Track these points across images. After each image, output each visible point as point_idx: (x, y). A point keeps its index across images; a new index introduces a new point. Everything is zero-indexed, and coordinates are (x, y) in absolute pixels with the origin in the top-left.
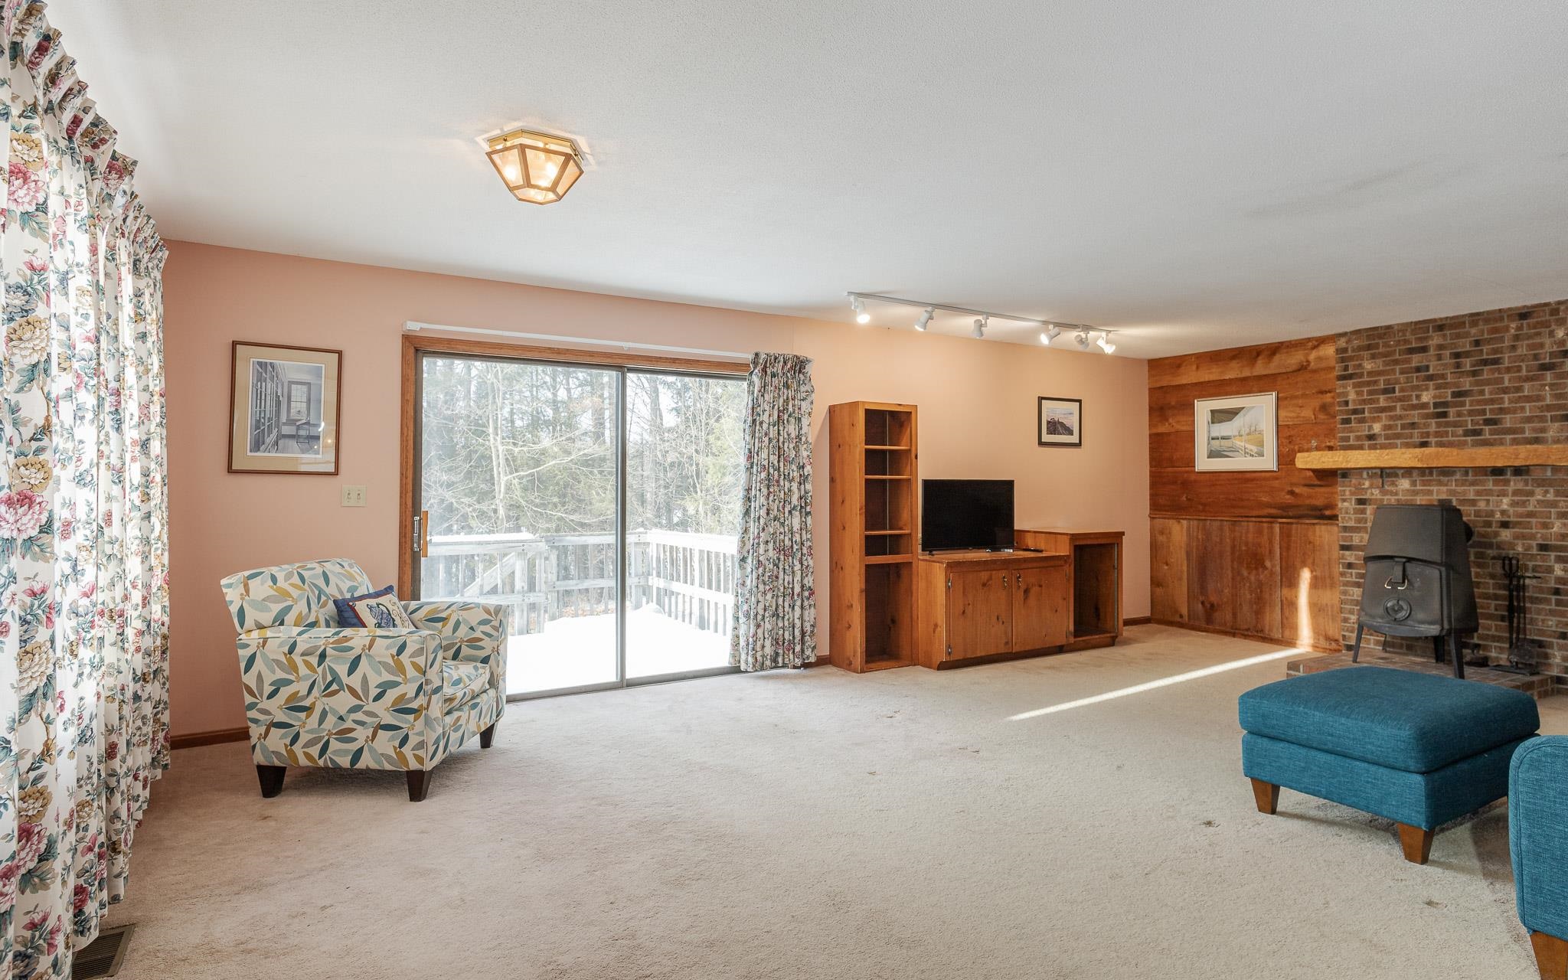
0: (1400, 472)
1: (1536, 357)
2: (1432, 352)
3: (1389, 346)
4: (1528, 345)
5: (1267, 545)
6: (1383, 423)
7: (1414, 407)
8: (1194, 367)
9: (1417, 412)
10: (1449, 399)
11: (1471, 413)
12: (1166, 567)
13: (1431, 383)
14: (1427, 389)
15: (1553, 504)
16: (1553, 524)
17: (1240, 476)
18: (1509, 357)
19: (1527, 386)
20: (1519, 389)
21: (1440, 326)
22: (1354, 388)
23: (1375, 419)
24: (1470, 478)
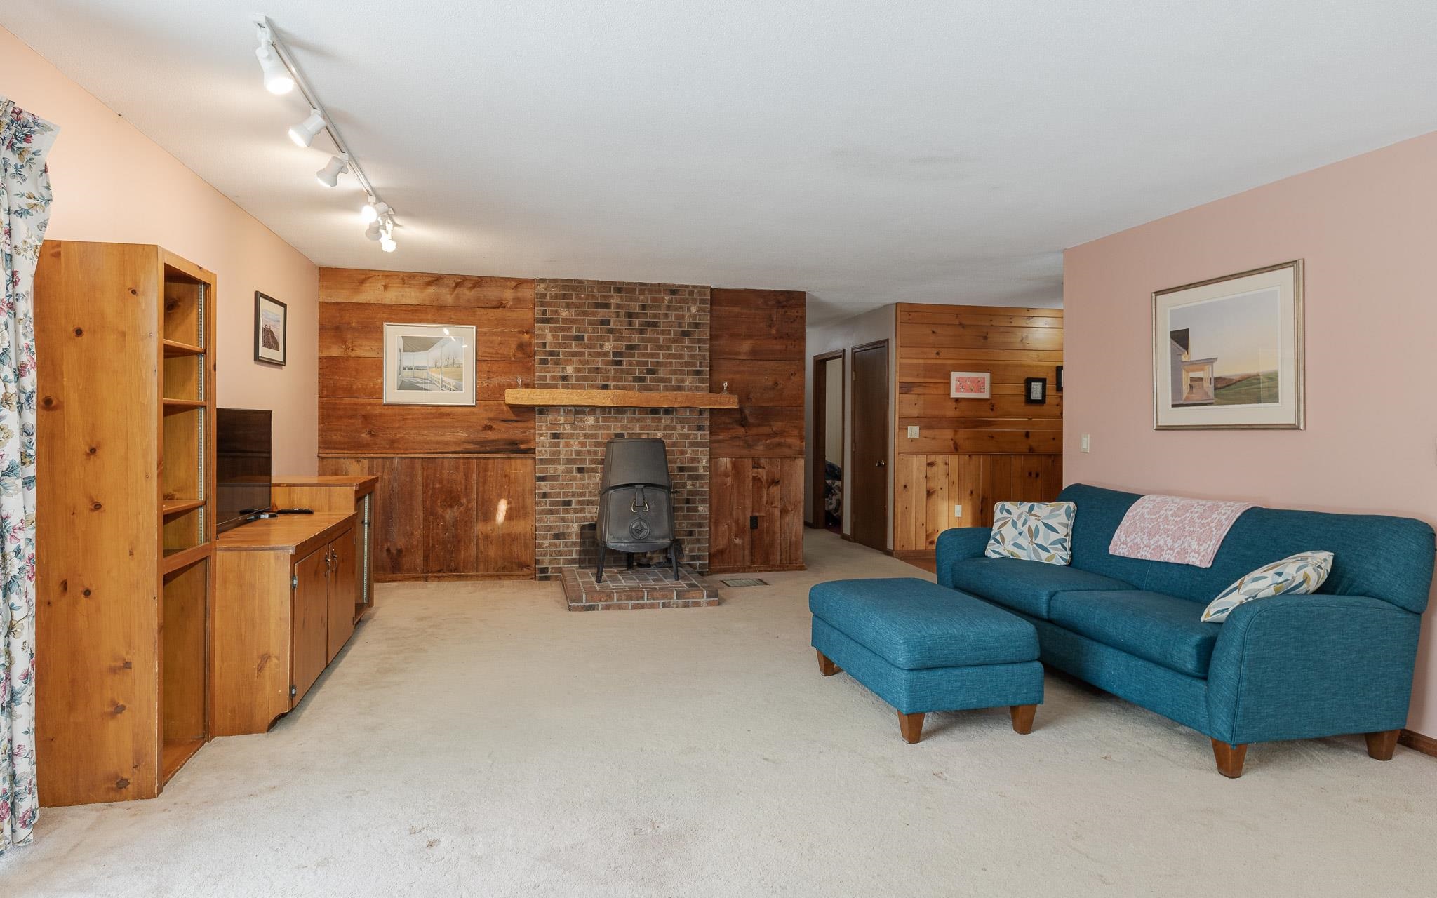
0: (588, 410)
1: (680, 325)
2: (612, 310)
3: (581, 298)
4: (675, 315)
5: (463, 481)
6: (575, 366)
7: (599, 354)
8: (382, 286)
9: (600, 359)
10: (624, 350)
11: (639, 363)
13: (611, 335)
14: (608, 341)
15: (687, 436)
16: (687, 451)
17: (434, 410)
19: (674, 346)
20: (669, 348)
21: (620, 288)
22: (551, 331)
23: (567, 362)
24: (637, 416)
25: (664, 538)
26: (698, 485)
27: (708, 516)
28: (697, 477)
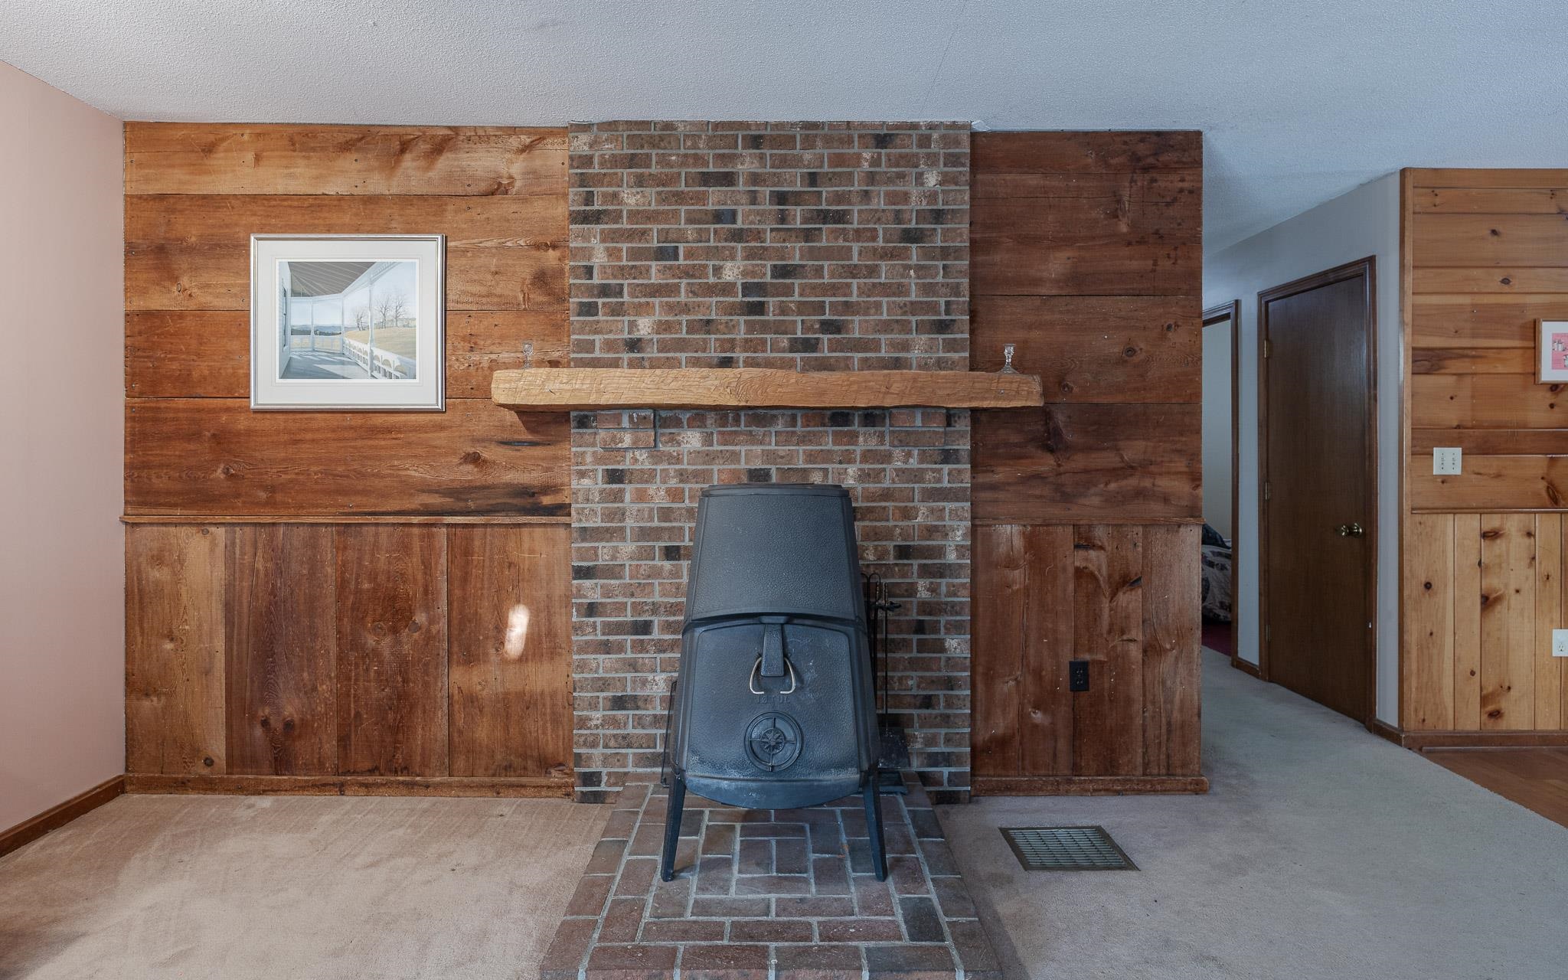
0: (685, 417)
1: (898, 217)
2: (741, 187)
3: (669, 165)
4: (887, 194)
5: (420, 577)
6: (657, 318)
7: (710, 290)
8: (250, 157)
9: (715, 299)
10: (768, 279)
11: (803, 308)
12: (169, 646)
13: (740, 246)
14: (733, 258)
15: (917, 476)
16: (917, 509)
17: (358, 420)
18: (860, 212)
19: (884, 265)
20: (873, 271)
21: (757, 138)
22: (603, 241)
23: (642, 309)
24: (799, 429)
26: (944, 589)
27: (968, 662)
28: (941, 571)
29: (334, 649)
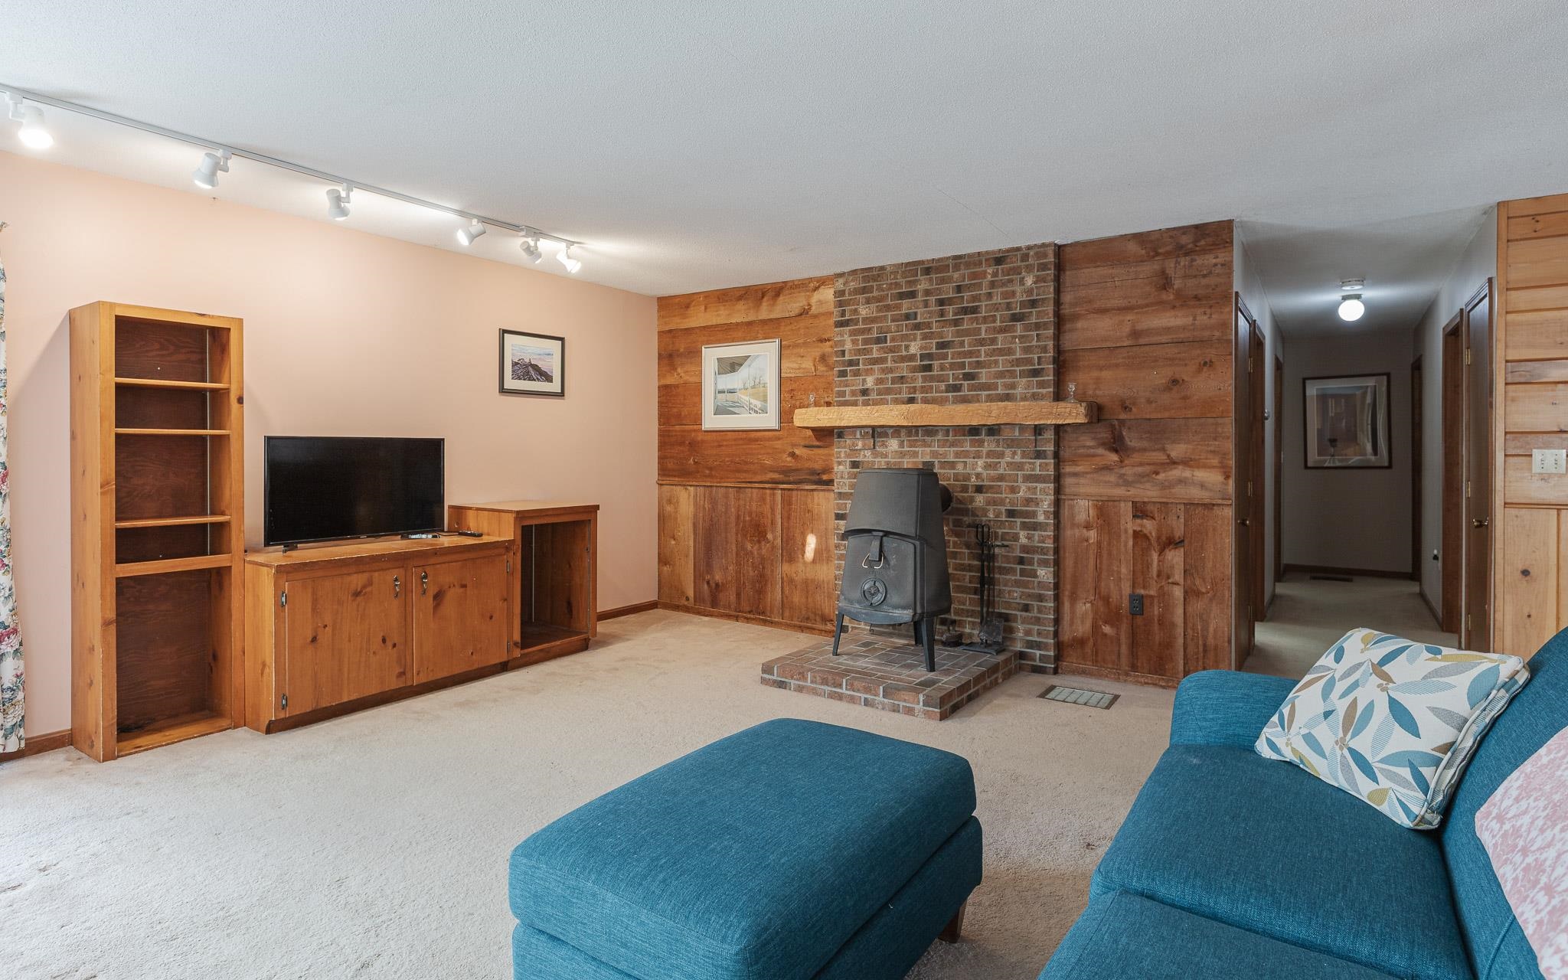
0: (890, 431)
1: (1008, 306)
2: (920, 298)
3: (882, 290)
4: (1002, 293)
5: (769, 515)
6: (876, 376)
7: (903, 359)
8: (703, 308)
9: (905, 364)
10: (934, 350)
11: (953, 366)
12: (673, 542)
13: (919, 332)
14: (915, 340)
15: (1019, 467)
16: (1020, 488)
17: (744, 435)
18: (986, 305)
19: (1000, 337)
20: (993, 341)
21: (928, 268)
22: (850, 336)
23: (869, 372)
24: (950, 438)
25: (904, 608)
26: (1036, 538)
27: (1052, 586)
28: (1035, 527)
29: (734, 548)
